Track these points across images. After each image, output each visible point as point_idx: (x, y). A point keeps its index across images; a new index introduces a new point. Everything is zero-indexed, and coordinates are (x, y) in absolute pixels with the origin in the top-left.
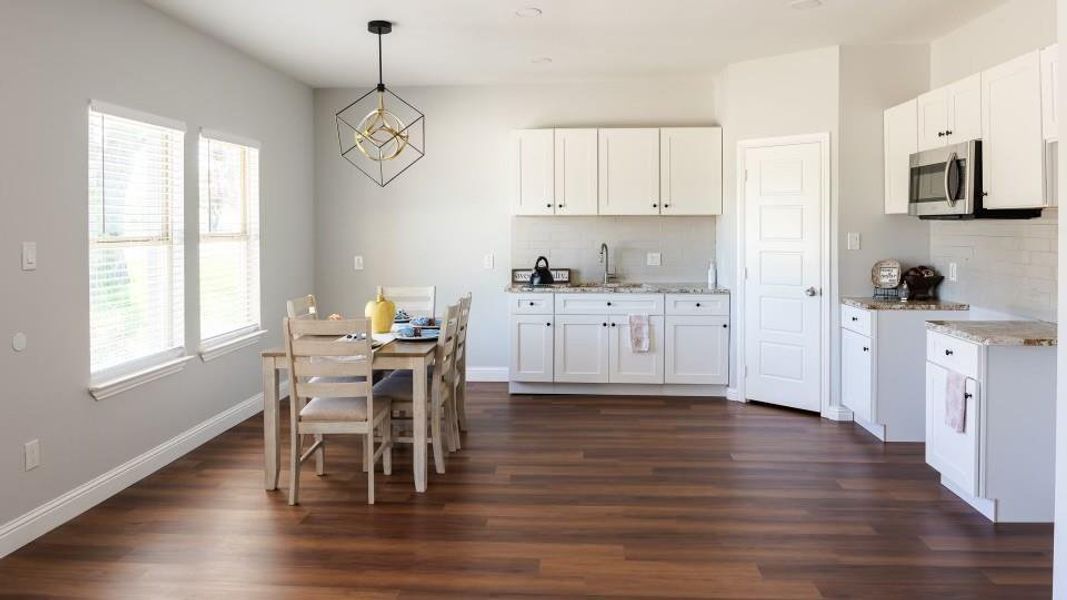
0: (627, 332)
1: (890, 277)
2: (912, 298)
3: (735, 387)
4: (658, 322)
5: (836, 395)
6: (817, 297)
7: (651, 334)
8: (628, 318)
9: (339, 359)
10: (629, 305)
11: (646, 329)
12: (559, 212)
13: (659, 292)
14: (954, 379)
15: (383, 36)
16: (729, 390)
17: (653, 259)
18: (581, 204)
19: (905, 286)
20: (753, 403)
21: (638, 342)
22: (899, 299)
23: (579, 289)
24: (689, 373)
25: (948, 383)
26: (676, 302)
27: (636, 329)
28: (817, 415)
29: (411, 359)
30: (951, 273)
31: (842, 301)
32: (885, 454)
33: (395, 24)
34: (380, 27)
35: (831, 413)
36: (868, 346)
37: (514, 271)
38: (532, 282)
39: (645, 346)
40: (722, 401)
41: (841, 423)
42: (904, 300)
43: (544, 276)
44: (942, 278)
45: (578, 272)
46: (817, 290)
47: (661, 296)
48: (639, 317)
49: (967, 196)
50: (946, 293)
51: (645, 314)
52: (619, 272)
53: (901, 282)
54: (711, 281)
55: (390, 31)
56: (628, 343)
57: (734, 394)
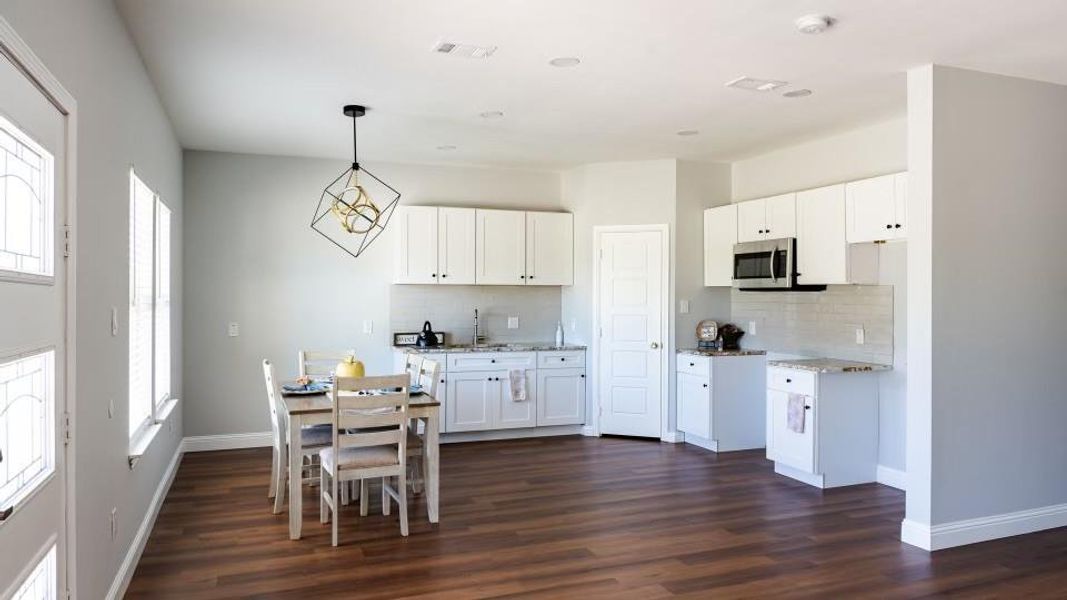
0: (508, 385)
1: (710, 333)
2: (725, 348)
3: (590, 424)
4: (532, 375)
5: (673, 423)
6: (659, 349)
7: (527, 387)
8: (508, 373)
9: (365, 412)
10: (510, 362)
11: (523, 381)
12: (443, 281)
13: (533, 350)
14: (795, 398)
15: (357, 118)
16: (585, 428)
17: (512, 323)
18: (461, 276)
19: (721, 339)
20: (605, 436)
21: (516, 393)
22: (717, 349)
23: (468, 350)
24: (554, 417)
25: (790, 401)
26: (546, 359)
27: (515, 381)
28: (657, 440)
29: (427, 408)
30: (751, 330)
31: (677, 351)
32: (719, 461)
33: (369, 109)
34: (354, 111)
35: (669, 437)
36: (708, 383)
37: (396, 335)
38: (418, 344)
39: (522, 395)
40: (579, 437)
41: (676, 444)
42: (720, 349)
43: (429, 339)
44: (743, 333)
45: (450, 335)
46: (659, 345)
47: (534, 353)
48: (517, 372)
49: (788, 275)
50: (744, 344)
51: (522, 369)
52: (486, 334)
53: (718, 338)
54: (559, 340)
55: (364, 114)
56: (509, 394)
57: (589, 431)
